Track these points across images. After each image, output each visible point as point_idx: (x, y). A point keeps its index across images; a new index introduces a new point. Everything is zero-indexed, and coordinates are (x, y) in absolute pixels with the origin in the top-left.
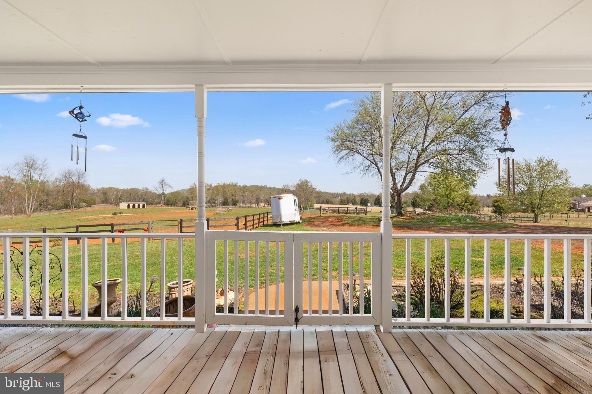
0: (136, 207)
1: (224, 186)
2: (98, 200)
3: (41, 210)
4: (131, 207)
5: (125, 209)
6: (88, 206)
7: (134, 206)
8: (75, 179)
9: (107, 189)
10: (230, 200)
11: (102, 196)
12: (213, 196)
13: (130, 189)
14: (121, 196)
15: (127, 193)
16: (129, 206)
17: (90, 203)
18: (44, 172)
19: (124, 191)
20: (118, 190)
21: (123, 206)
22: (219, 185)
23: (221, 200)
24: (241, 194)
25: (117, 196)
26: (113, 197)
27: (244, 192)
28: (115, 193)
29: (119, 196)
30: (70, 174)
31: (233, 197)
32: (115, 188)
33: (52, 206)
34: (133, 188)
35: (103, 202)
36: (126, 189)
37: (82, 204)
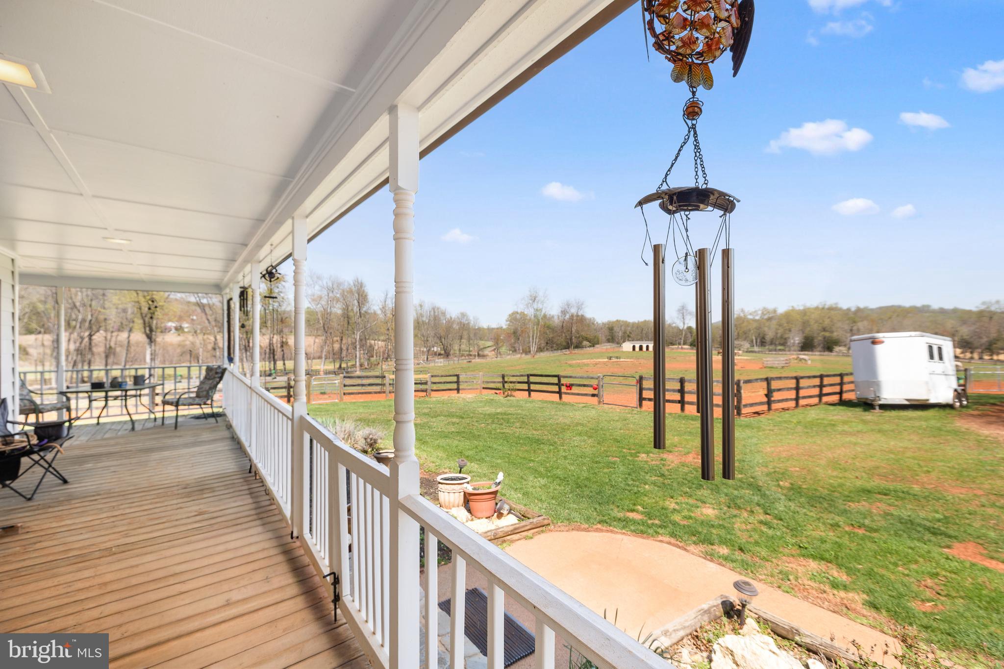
0: (644, 349)
1: (805, 312)
2: (602, 337)
3: (547, 349)
4: (637, 349)
5: (629, 352)
6: (590, 346)
7: (641, 348)
8: (573, 311)
9: (613, 322)
10: (818, 339)
11: (607, 333)
12: (779, 331)
13: (642, 322)
14: (630, 333)
15: (637, 327)
16: (634, 347)
17: (594, 343)
18: (545, 305)
19: (634, 324)
20: (626, 324)
21: (627, 346)
22: (793, 310)
23: (796, 339)
24: (847, 327)
25: (625, 333)
26: (620, 334)
27: (855, 322)
28: (623, 328)
29: (628, 333)
30: (568, 305)
31: (827, 334)
32: (623, 321)
33: (557, 345)
34: (645, 321)
35: (609, 341)
36: (637, 321)
37: (585, 343)
